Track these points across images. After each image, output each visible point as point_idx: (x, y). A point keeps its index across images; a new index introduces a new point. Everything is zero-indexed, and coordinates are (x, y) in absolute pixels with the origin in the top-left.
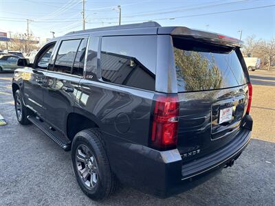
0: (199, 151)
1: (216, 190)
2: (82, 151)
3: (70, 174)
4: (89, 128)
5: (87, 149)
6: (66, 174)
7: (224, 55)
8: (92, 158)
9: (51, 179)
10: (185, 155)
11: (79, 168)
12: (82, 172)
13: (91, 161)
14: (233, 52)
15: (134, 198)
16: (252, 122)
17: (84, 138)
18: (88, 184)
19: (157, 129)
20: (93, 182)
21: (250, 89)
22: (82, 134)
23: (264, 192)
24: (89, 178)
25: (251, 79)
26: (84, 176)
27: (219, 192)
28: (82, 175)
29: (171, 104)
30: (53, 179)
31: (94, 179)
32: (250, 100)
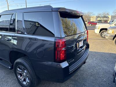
0: (74, 60)
1: (79, 74)
2: (20, 68)
3: (14, 80)
4: (22, 57)
5: (23, 67)
6: (12, 80)
7: (77, 19)
8: (25, 71)
9: (4, 84)
10: (69, 63)
11: (19, 76)
12: (21, 78)
13: (25, 72)
14: (80, 18)
15: (47, 84)
16: (89, 45)
17: (20, 63)
18: (25, 83)
19: (57, 54)
20: (27, 82)
21: (88, 32)
22: (19, 60)
23: (95, 71)
24: (25, 80)
25: (87, 28)
26: (22, 80)
27: (80, 74)
28: (21, 79)
29: (62, 42)
30: (6, 84)
31: (27, 80)
32: (88, 36)
